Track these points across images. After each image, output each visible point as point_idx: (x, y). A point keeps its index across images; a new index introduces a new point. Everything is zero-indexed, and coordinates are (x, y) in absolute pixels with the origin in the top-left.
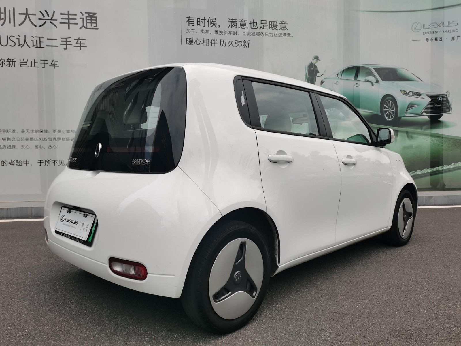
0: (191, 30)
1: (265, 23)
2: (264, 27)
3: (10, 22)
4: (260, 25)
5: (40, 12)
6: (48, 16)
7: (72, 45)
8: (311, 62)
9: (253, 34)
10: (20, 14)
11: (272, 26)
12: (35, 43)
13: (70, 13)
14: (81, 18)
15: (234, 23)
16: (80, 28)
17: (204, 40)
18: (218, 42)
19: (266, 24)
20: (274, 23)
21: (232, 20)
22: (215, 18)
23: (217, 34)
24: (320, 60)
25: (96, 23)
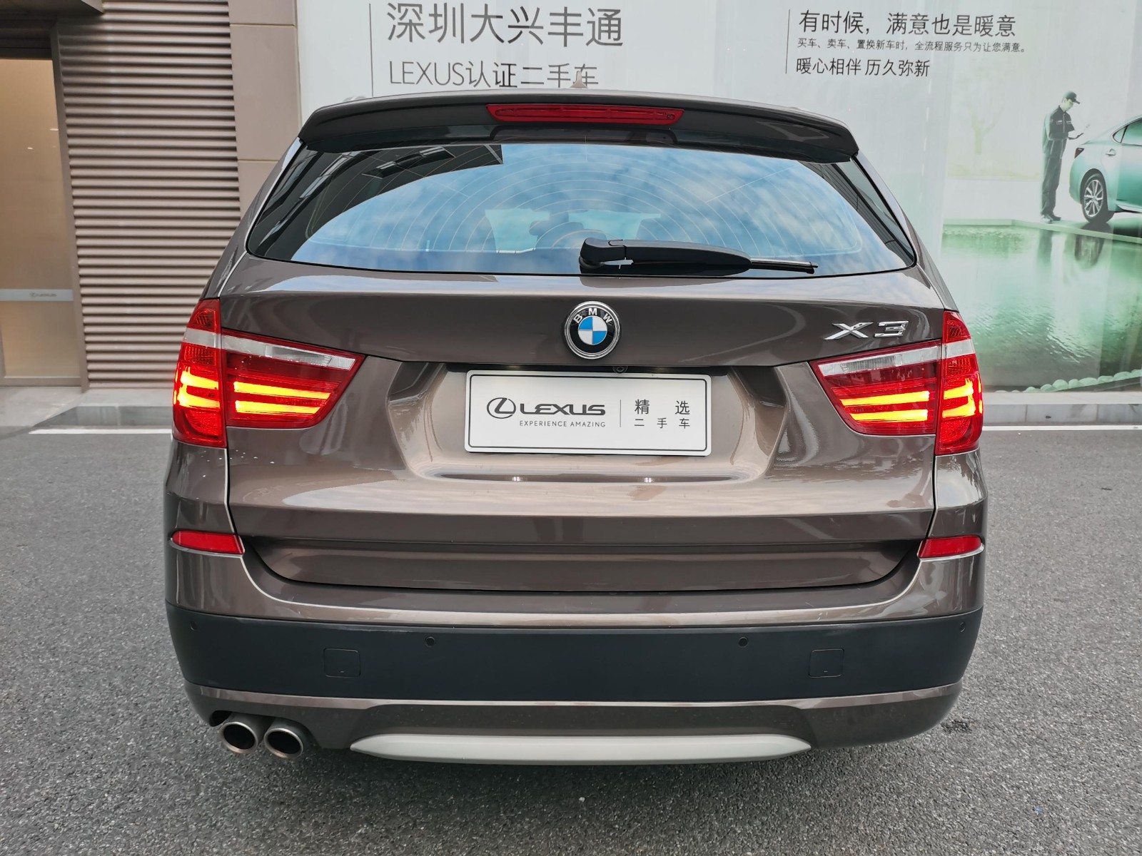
0: (808, 42)
1: (967, 21)
2: (963, 30)
3: (454, 35)
4: (955, 26)
5: (512, 11)
6: (527, 19)
7: (569, 80)
8: (1059, 109)
9: (938, 46)
10: (473, 16)
11: (981, 28)
12: (500, 79)
13: (568, 12)
14: (589, 22)
15: (898, 22)
16: (588, 44)
17: (833, 62)
18: (863, 66)
19: (968, 23)
20: (986, 21)
21: (896, 17)
22: (861, 14)
23: (863, 47)
24: (1079, 103)
25: (619, 32)
